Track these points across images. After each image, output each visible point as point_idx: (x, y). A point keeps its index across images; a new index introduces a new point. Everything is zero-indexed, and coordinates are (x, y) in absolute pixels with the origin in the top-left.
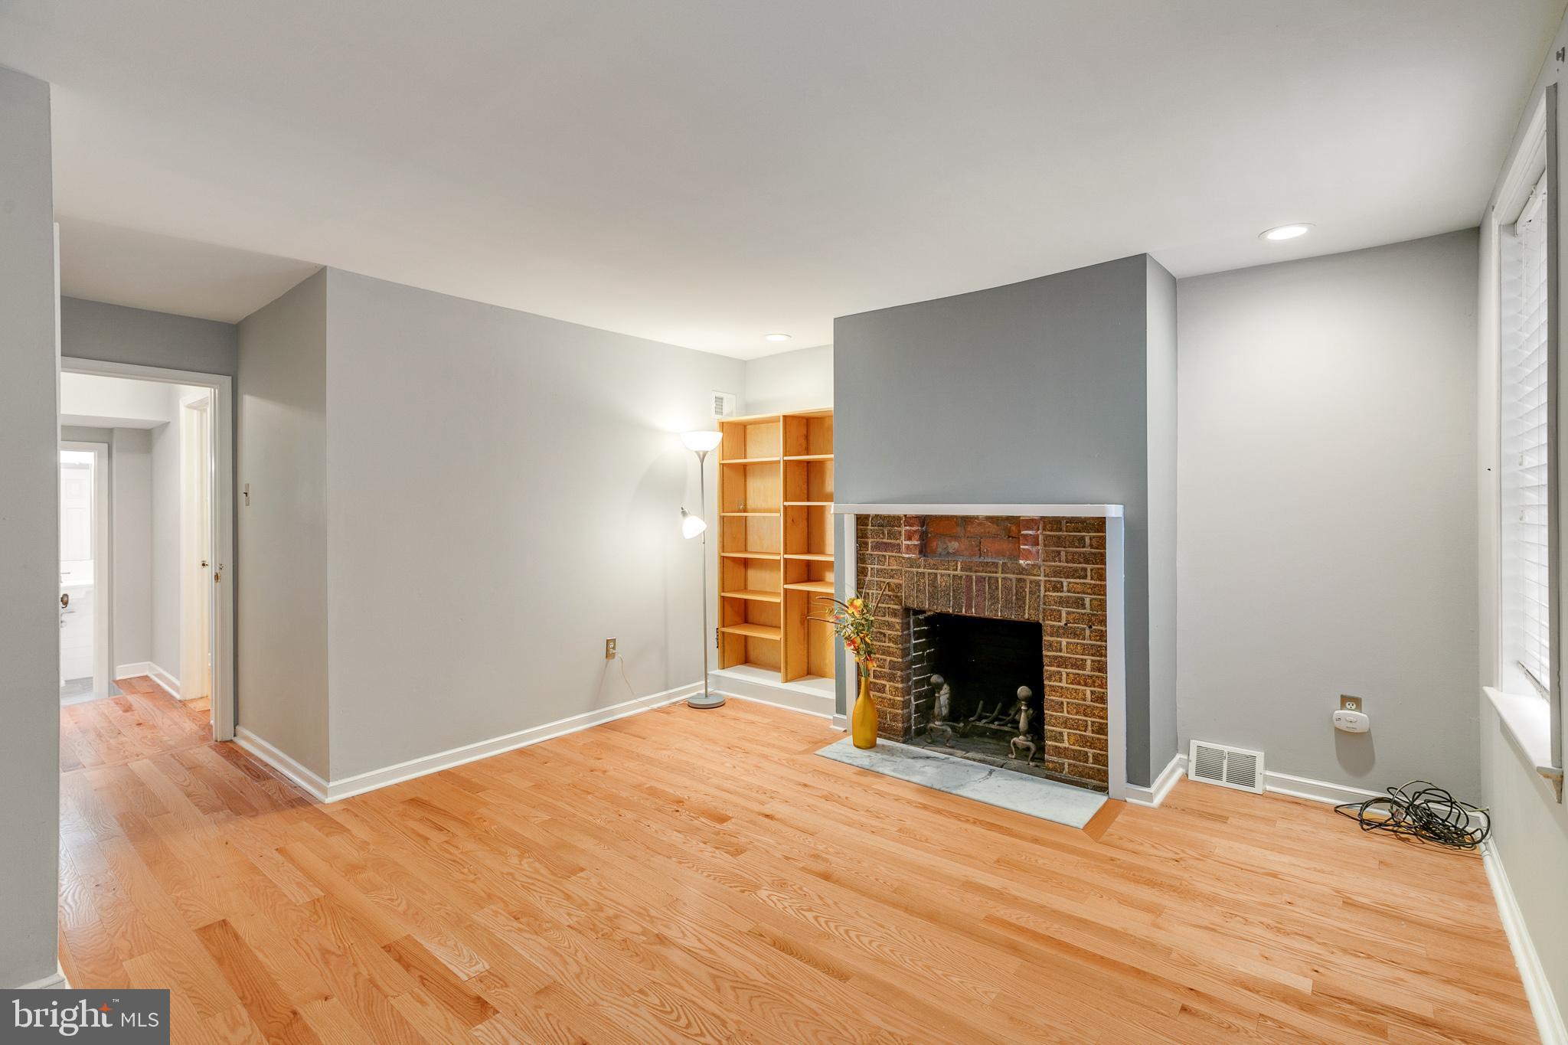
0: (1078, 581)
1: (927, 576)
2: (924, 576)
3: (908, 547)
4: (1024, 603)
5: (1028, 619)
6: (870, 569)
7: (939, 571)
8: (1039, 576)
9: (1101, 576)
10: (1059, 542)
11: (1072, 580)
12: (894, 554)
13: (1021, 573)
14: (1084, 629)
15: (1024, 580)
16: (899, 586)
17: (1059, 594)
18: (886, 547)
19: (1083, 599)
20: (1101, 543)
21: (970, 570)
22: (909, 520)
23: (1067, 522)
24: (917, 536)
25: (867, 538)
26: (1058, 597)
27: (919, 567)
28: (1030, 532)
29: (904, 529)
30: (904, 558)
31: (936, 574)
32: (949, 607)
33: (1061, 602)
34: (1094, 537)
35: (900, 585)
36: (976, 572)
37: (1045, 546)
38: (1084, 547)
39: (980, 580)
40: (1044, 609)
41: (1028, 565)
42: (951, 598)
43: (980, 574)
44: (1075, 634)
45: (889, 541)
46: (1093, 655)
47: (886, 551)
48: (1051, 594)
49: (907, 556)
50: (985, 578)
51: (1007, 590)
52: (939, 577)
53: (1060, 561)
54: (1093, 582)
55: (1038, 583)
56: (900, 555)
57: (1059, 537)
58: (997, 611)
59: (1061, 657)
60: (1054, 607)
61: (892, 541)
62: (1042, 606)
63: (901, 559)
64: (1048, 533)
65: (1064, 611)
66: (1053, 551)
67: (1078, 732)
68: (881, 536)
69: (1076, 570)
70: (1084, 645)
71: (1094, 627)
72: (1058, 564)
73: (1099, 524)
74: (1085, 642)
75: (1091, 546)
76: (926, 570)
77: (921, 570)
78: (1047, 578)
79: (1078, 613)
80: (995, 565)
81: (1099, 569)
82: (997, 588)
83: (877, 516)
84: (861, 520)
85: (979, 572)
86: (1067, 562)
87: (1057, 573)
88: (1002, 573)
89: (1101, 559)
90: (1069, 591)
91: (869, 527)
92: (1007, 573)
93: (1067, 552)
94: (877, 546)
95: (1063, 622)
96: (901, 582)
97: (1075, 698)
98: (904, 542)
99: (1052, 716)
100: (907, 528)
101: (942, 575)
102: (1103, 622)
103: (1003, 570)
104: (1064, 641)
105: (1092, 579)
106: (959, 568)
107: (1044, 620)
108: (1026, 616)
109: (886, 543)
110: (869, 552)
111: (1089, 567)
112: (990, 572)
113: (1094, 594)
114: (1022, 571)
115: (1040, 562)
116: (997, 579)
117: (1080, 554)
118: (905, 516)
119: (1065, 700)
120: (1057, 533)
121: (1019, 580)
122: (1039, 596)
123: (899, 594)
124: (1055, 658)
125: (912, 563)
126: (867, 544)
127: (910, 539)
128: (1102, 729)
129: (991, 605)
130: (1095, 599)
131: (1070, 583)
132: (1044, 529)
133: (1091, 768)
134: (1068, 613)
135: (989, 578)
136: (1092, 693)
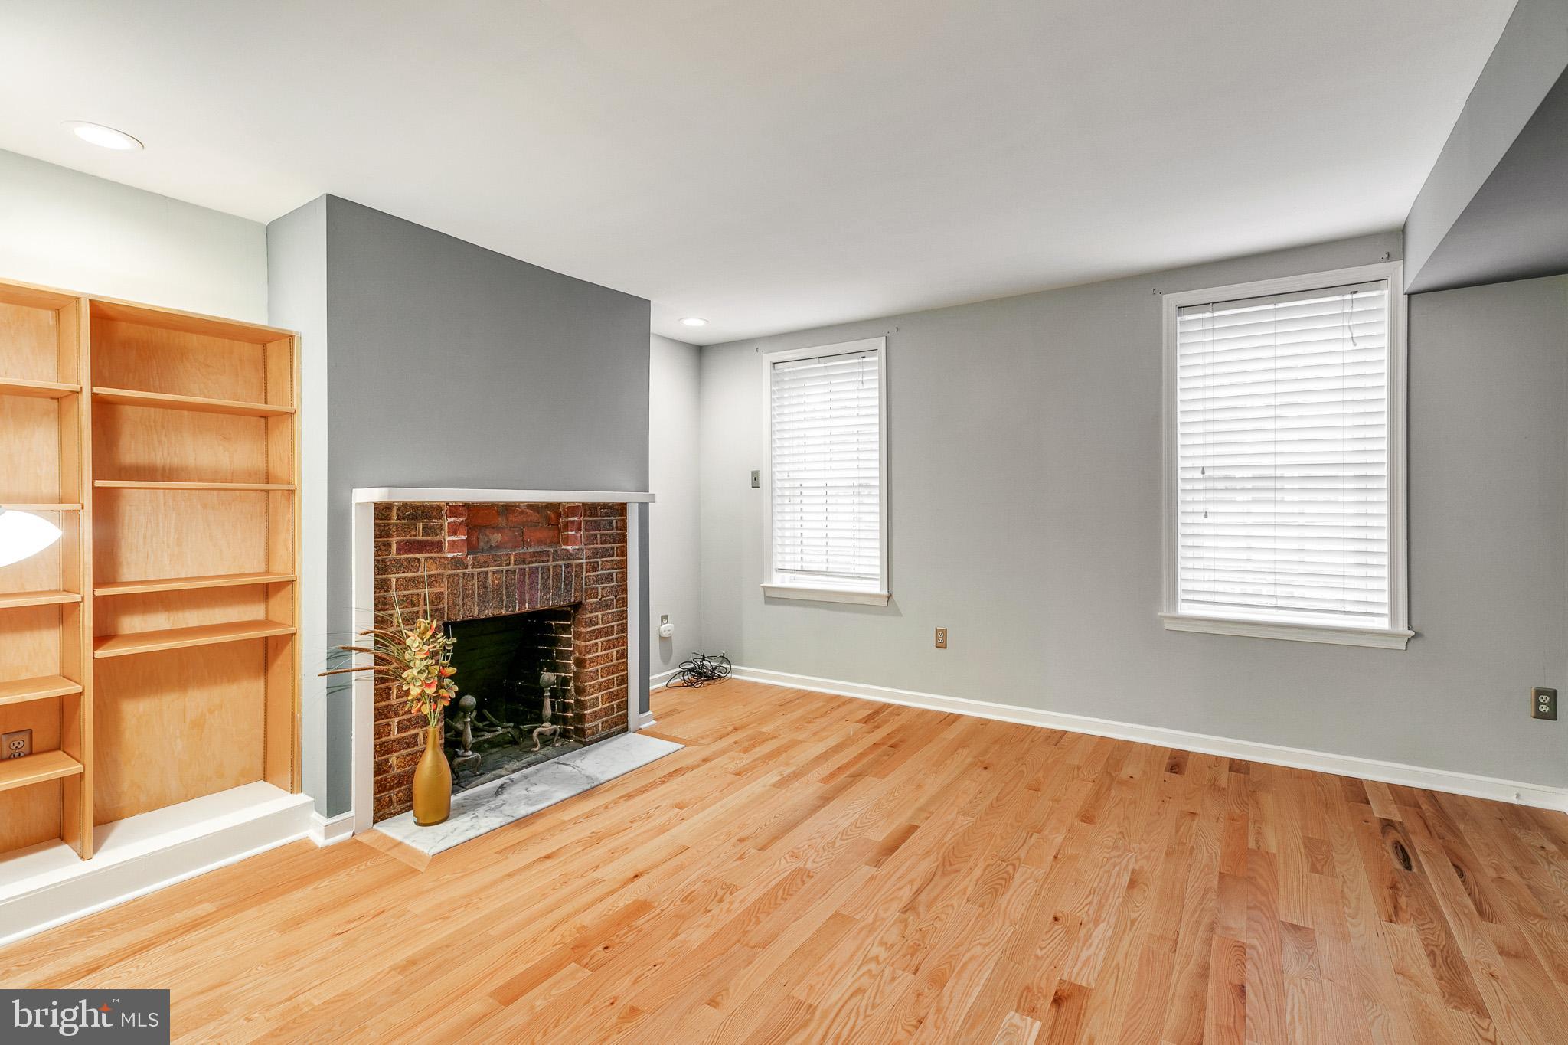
0: (608, 559)
1: (476, 577)
2: (473, 577)
3: (453, 544)
4: (571, 587)
5: (574, 602)
6: (394, 580)
7: (491, 568)
8: (582, 559)
9: (623, 552)
10: (596, 526)
11: (604, 559)
12: (433, 555)
13: (569, 559)
14: (612, 600)
15: (571, 565)
16: (439, 596)
17: (596, 573)
18: (421, 546)
19: (611, 574)
20: (623, 526)
21: (524, 562)
22: (454, 510)
23: (601, 508)
24: (464, 529)
25: (389, 536)
26: (595, 576)
27: (466, 568)
28: (576, 518)
29: (446, 522)
30: (446, 558)
31: (487, 573)
32: (502, 608)
33: (598, 580)
34: (619, 520)
35: (442, 593)
36: (529, 563)
37: (586, 530)
38: (612, 529)
39: (533, 571)
40: (586, 589)
41: (575, 549)
42: (504, 597)
43: (533, 565)
44: (608, 607)
45: (425, 538)
46: (618, 620)
47: (420, 552)
48: (590, 574)
49: (452, 555)
50: (538, 569)
51: (557, 576)
52: (490, 575)
53: (597, 544)
54: (618, 558)
55: (580, 566)
56: (439, 555)
57: (596, 522)
58: (548, 600)
59: (598, 629)
60: (594, 586)
61: (429, 538)
62: (584, 587)
63: (443, 560)
64: (588, 518)
65: (600, 587)
66: (592, 535)
67: (608, 691)
68: (413, 533)
69: (607, 550)
70: (613, 613)
71: (618, 596)
72: (596, 546)
73: (622, 509)
74: (614, 610)
75: (617, 528)
76: (475, 569)
77: (469, 571)
78: (588, 561)
79: (609, 587)
80: (547, 553)
81: (622, 546)
82: (549, 578)
83: (405, 504)
84: (382, 511)
85: (533, 562)
86: (602, 544)
87: (595, 555)
88: (553, 561)
89: (623, 538)
90: (602, 569)
91: (394, 521)
92: (558, 560)
93: (601, 535)
94: (406, 547)
95: (600, 597)
96: (442, 590)
97: (606, 662)
98: (448, 538)
99: (590, 685)
100: (452, 520)
101: (494, 573)
102: (625, 591)
103: (554, 557)
104: (600, 614)
105: (617, 556)
106: (512, 562)
107: (586, 600)
108: (572, 600)
109: (419, 542)
110: (394, 555)
111: (615, 546)
112: (543, 562)
113: (618, 568)
114: (569, 556)
115: (583, 546)
116: (548, 568)
117: (610, 535)
118: (447, 504)
119: (598, 667)
120: (595, 519)
121: (567, 566)
122: (582, 578)
123: (440, 606)
124: (594, 631)
125: (458, 563)
126: (389, 545)
127: (455, 533)
128: (624, 680)
129: (544, 595)
130: (619, 572)
131: (603, 562)
132: (585, 516)
133: (617, 716)
134: (603, 589)
135: (542, 567)
136: (618, 652)
